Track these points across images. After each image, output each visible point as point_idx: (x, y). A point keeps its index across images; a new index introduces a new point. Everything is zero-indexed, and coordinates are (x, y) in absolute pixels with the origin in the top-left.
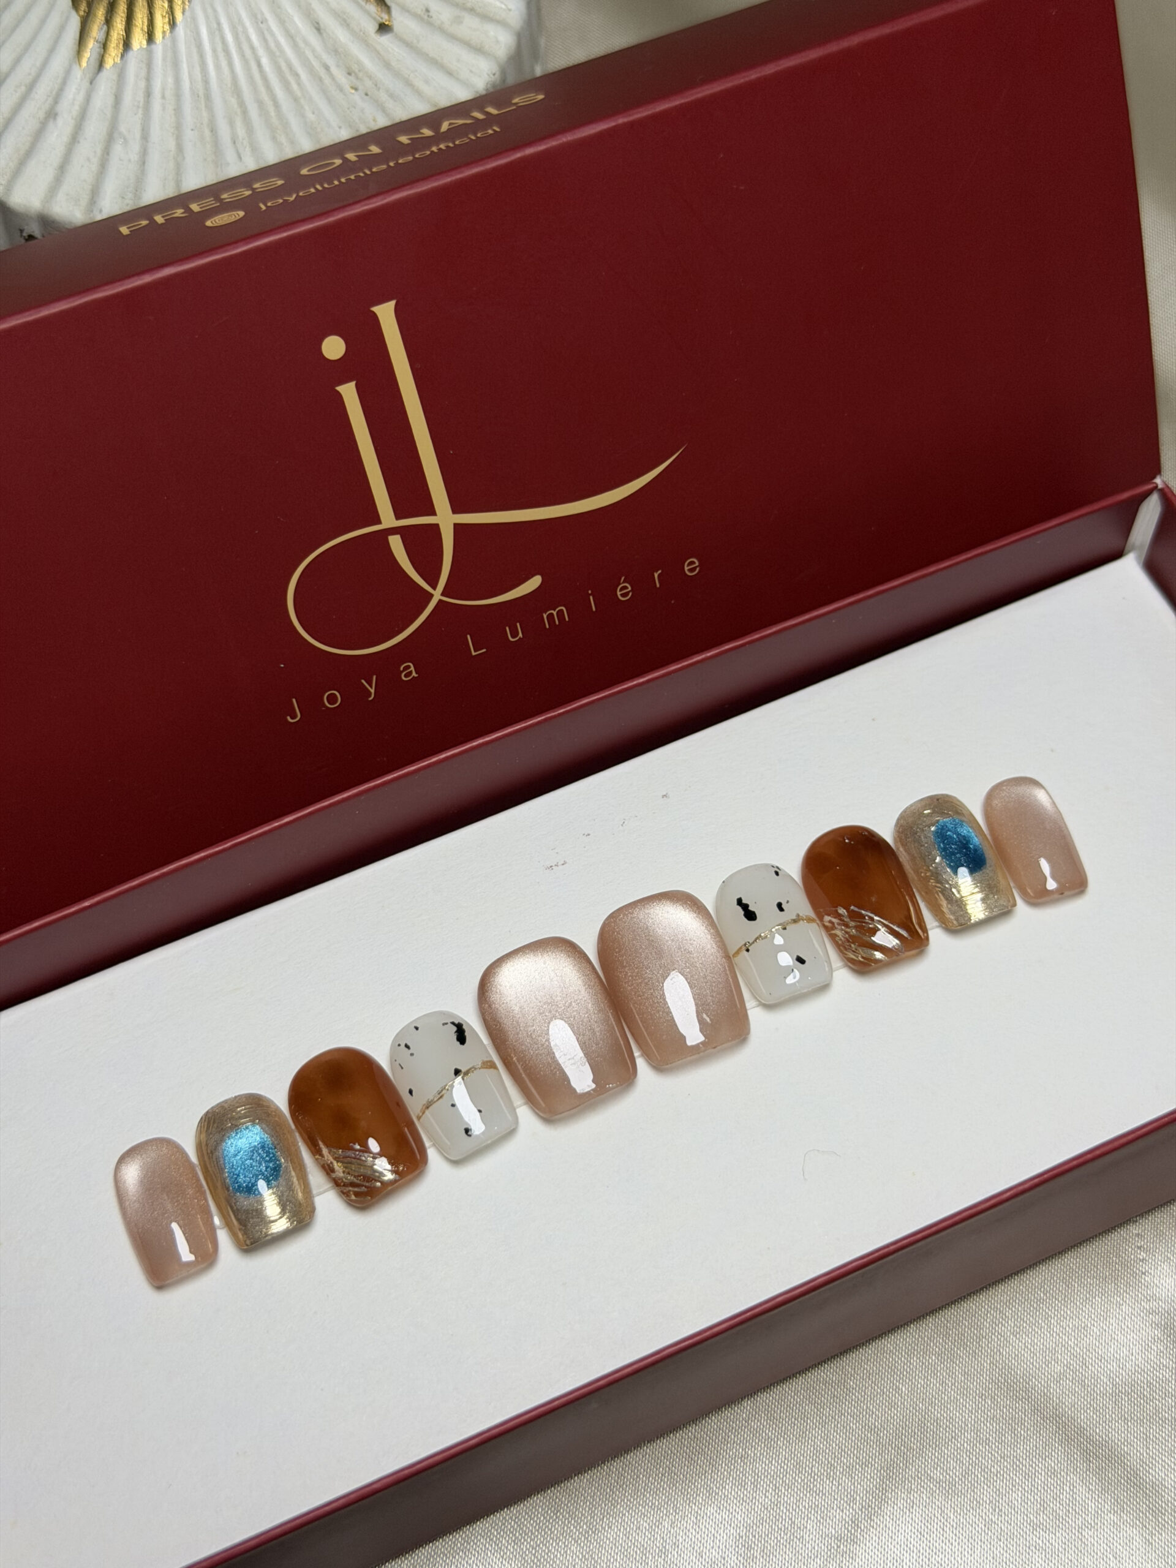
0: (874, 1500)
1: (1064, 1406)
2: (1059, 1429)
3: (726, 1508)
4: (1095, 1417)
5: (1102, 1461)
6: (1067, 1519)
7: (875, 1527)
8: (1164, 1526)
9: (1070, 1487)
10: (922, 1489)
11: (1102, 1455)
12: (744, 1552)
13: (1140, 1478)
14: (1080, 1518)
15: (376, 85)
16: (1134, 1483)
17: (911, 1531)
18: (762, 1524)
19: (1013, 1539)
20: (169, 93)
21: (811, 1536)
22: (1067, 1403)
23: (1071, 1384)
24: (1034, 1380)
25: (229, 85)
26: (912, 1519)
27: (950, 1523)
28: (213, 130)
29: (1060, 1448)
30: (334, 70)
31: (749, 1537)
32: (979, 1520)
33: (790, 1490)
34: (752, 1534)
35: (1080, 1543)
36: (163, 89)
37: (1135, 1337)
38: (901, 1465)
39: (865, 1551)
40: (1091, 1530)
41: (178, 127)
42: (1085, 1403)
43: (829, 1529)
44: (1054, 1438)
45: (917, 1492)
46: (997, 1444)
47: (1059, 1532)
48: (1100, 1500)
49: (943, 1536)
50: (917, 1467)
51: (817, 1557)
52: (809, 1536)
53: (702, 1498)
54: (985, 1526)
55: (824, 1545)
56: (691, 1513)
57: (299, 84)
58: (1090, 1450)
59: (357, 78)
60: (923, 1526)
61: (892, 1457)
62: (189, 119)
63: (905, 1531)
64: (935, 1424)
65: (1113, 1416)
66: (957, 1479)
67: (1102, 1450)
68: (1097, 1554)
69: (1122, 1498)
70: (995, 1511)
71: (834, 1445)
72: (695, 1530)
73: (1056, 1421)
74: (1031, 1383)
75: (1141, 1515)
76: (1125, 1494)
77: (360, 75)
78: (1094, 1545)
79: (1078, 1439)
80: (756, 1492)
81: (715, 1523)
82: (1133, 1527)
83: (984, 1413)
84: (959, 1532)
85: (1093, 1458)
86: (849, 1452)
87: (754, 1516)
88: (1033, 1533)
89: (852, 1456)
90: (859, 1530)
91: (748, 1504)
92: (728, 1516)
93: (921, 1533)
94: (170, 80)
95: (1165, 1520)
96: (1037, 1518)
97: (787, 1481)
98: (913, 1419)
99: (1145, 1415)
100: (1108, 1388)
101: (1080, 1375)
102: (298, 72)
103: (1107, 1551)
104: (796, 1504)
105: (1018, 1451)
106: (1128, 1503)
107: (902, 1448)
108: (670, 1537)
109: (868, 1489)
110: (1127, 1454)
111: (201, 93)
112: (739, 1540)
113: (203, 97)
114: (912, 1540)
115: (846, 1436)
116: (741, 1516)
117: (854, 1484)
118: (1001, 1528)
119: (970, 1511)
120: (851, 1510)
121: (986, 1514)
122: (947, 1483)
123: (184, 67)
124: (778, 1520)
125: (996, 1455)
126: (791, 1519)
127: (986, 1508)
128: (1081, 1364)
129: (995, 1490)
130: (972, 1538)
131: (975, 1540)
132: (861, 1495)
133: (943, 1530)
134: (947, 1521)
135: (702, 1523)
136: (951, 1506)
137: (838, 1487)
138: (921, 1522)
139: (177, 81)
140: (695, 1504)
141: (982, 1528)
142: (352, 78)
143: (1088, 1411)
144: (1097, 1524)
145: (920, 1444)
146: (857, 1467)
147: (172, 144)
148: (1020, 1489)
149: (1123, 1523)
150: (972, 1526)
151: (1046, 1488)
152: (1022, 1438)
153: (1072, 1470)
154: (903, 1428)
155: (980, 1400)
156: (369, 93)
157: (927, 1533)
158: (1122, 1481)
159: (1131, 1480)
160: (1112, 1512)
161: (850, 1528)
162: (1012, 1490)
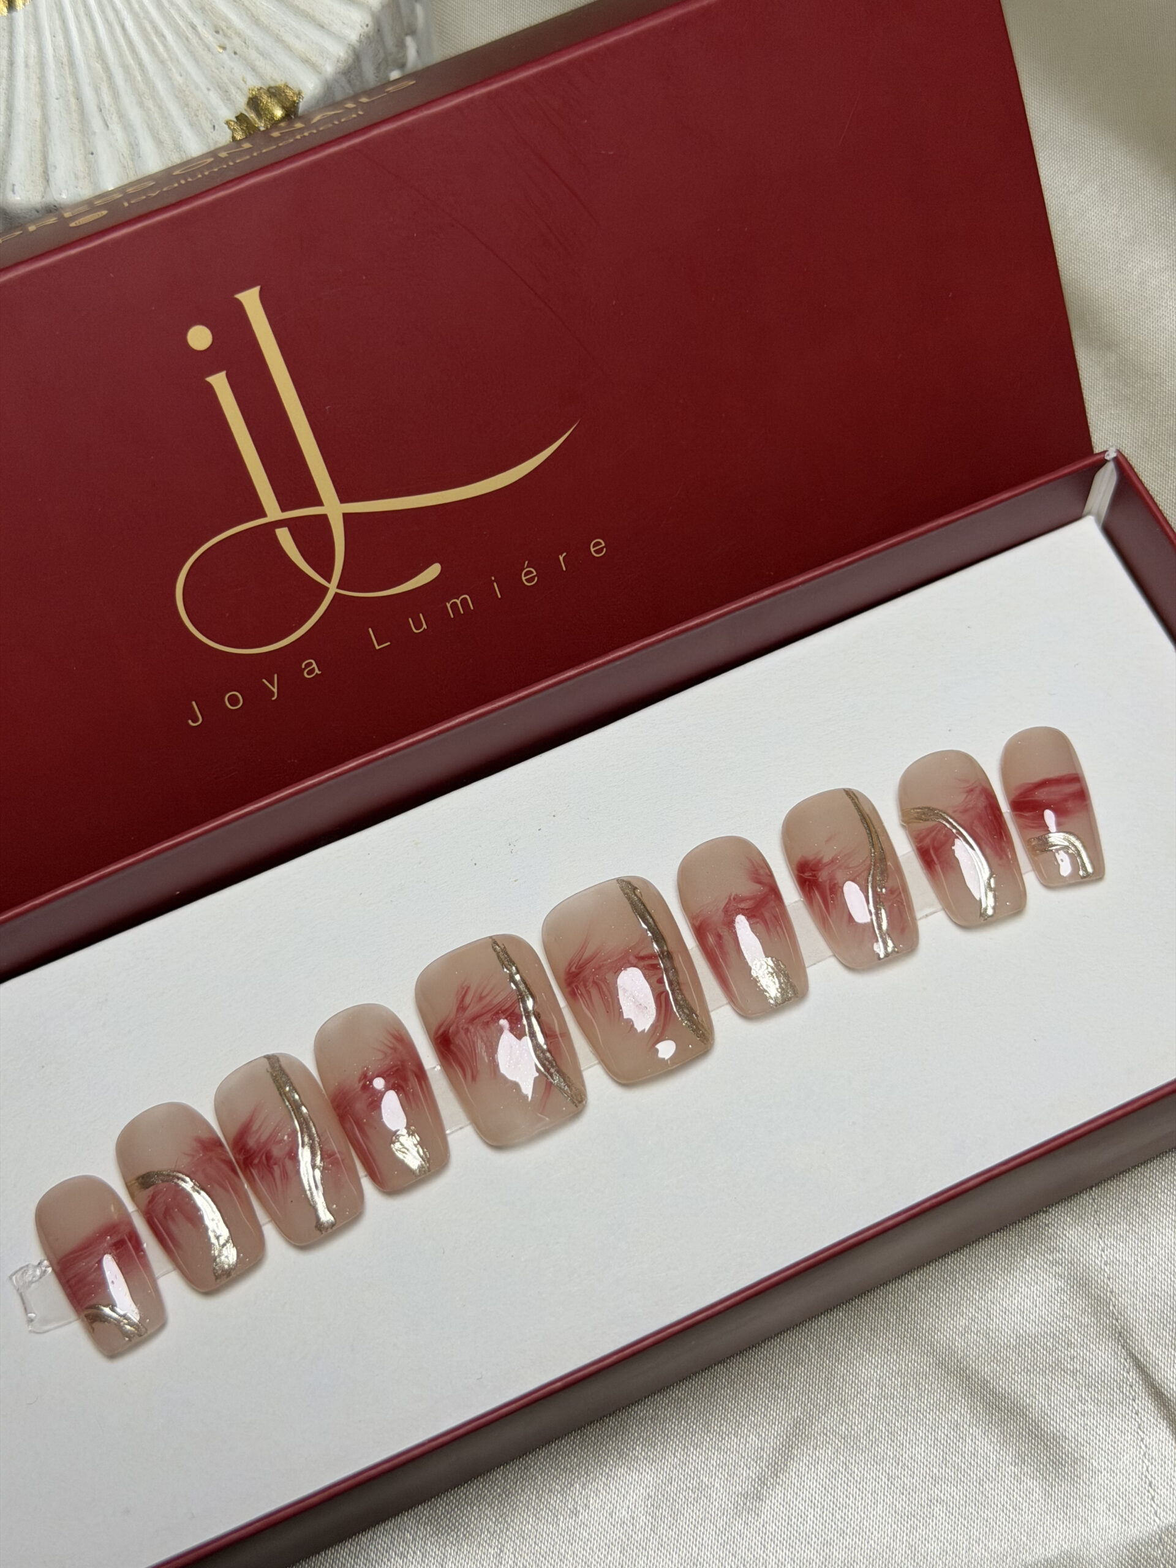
0: (780, 1458)
1: (968, 1359)
2: (963, 1382)
3: (636, 1469)
4: (998, 1369)
5: (1005, 1413)
6: (969, 1471)
7: (781, 1483)
8: (1064, 1477)
9: (972, 1440)
10: (827, 1445)
11: (1005, 1408)
12: (653, 1512)
13: (1041, 1430)
14: (982, 1470)
15: (245, 43)
16: (1035, 1435)
17: (816, 1487)
18: (671, 1483)
19: (915, 1493)
20: (32, 61)
21: (718, 1494)
22: (971, 1356)
23: (975, 1337)
24: (939, 1333)
25: (93, 49)
26: (817, 1475)
27: (854, 1478)
28: (79, 98)
29: (963, 1401)
30: (200, 28)
31: (658, 1496)
32: (882, 1474)
33: (698, 1449)
34: (661, 1493)
35: (981, 1495)
36: (26, 57)
37: (1039, 1288)
38: (808, 1421)
39: (771, 1508)
40: (992, 1482)
41: (43, 96)
42: (989, 1355)
43: (735, 1487)
44: (957, 1390)
45: (822, 1449)
46: (901, 1399)
47: (960, 1484)
48: (1001, 1452)
49: (847, 1491)
50: (823, 1423)
51: (724, 1514)
52: (716, 1494)
53: (613, 1460)
54: (888, 1480)
55: (731, 1502)
56: (602, 1474)
57: (165, 46)
58: (993, 1403)
59: (225, 35)
60: (827, 1481)
61: (799, 1414)
62: (53, 88)
63: (810, 1487)
64: (841, 1380)
65: (1016, 1368)
66: (862, 1435)
67: (1005, 1402)
68: (997, 1506)
69: (1023, 1449)
70: (898, 1464)
71: (742, 1404)
72: (606, 1491)
73: (960, 1374)
74: (936, 1337)
75: (1042, 1466)
76: (1027, 1446)
77: (229, 32)
78: (994, 1497)
79: (981, 1392)
80: (665, 1452)
81: (625, 1483)
82: (1033, 1478)
83: (890, 1368)
84: (863, 1487)
85: (996, 1411)
86: (757, 1410)
87: (663, 1475)
88: (935, 1486)
89: (759, 1413)
90: (765, 1487)
91: (658, 1464)
92: (638, 1477)
93: (825, 1489)
94: (33, 48)
95: (1065, 1472)
96: (939, 1471)
97: (696, 1441)
98: (819, 1376)
99: (1047, 1366)
100: (1012, 1340)
101: (985, 1328)
102: (164, 33)
103: (1007, 1503)
104: (704, 1463)
105: (922, 1405)
106: (1030, 1455)
107: (809, 1404)
108: (581, 1499)
109: (775, 1446)
110: (1029, 1405)
111: (65, 60)
112: (648, 1500)
113: (67, 63)
114: (817, 1496)
115: (754, 1395)
116: (651, 1476)
117: (761, 1441)
118: (904, 1482)
119: (873, 1466)
120: (758, 1468)
121: (889, 1468)
122: (852, 1438)
123: (47, 33)
124: (687, 1479)
125: (900, 1409)
126: (699, 1478)
127: (889, 1462)
128: (985, 1317)
129: (898, 1444)
130: (875, 1492)
131: (878, 1495)
132: (768, 1452)
133: (847, 1485)
134: (851, 1475)
135: (613, 1484)
136: (855, 1461)
137: (745, 1445)
138: (826, 1477)
139: (41, 49)
140: (606, 1466)
141: (885, 1483)
142: (220, 37)
143: (992, 1364)
144: (998, 1476)
145: (826, 1400)
146: (765, 1424)
147: (37, 115)
148: (923, 1442)
149: (1024, 1475)
150: (875, 1480)
151: (949, 1441)
152: (926, 1392)
153: (974, 1423)
154: (809, 1385)
155: (886, 1355)
156: (238, 52)
157: (831, 1489)
158: (1024, 1433)
159: (1032, 1432)
160: (1013, 1464)
161: (756, 1485)
162: (915, 1444)
